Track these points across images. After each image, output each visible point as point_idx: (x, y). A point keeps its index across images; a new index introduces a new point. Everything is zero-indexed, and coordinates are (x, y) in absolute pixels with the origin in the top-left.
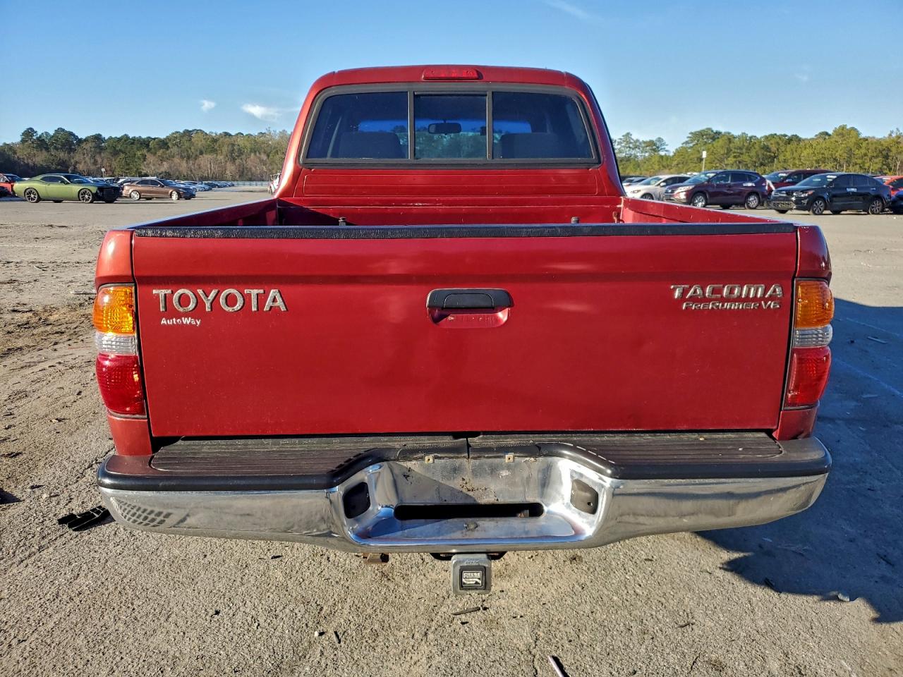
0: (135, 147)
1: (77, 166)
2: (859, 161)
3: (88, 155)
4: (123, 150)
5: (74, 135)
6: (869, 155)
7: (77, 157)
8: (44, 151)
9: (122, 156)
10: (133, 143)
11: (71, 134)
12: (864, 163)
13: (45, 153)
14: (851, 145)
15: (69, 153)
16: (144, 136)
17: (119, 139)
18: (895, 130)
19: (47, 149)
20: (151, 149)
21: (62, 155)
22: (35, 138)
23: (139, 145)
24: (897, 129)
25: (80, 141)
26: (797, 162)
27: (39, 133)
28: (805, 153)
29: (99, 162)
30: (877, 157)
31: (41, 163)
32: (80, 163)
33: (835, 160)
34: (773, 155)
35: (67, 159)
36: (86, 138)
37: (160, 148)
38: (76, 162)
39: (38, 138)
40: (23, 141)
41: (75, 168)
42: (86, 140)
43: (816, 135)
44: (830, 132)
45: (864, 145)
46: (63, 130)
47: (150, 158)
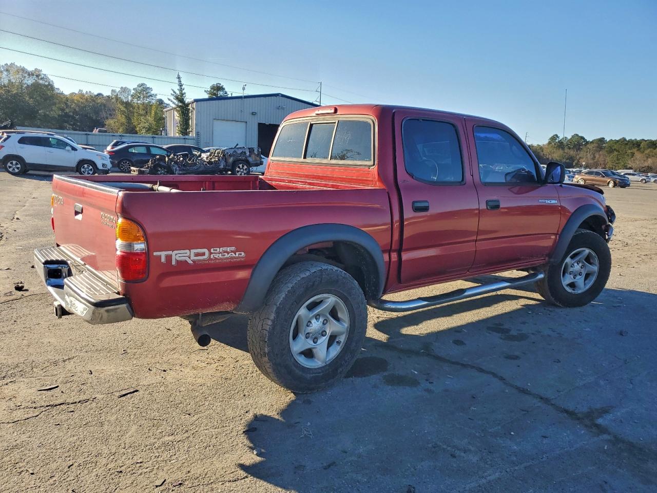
0: (628, 146)
1: (580, 161)
3: (590, 153)
4: (617, 149)
5: (584, 139)
7: (582, 154)
8: (561, 149)
9: (616, 153)
10: (627, 144)
11: (582, 138)
13: (561, 151)
15: (577, 151)
16: (638, 139)
17: (617, 141)
19: (563, 149)
20: (641, 148)
21: (572, 153)
22: (557, 141)
23: (631, 145)
25: (587, 143)
27: (561, 138)
29: (597, 158)
31: (557, 158)
32: (582, 158)
35: (575, 155)
36: (593, 141)
37: (649, 147)
38: (580, 158)
39: (559, 141)
40: (550, 143)
41: (578, 161)
42: (592, 142)
46: (577, 135)
47: (638, 155)
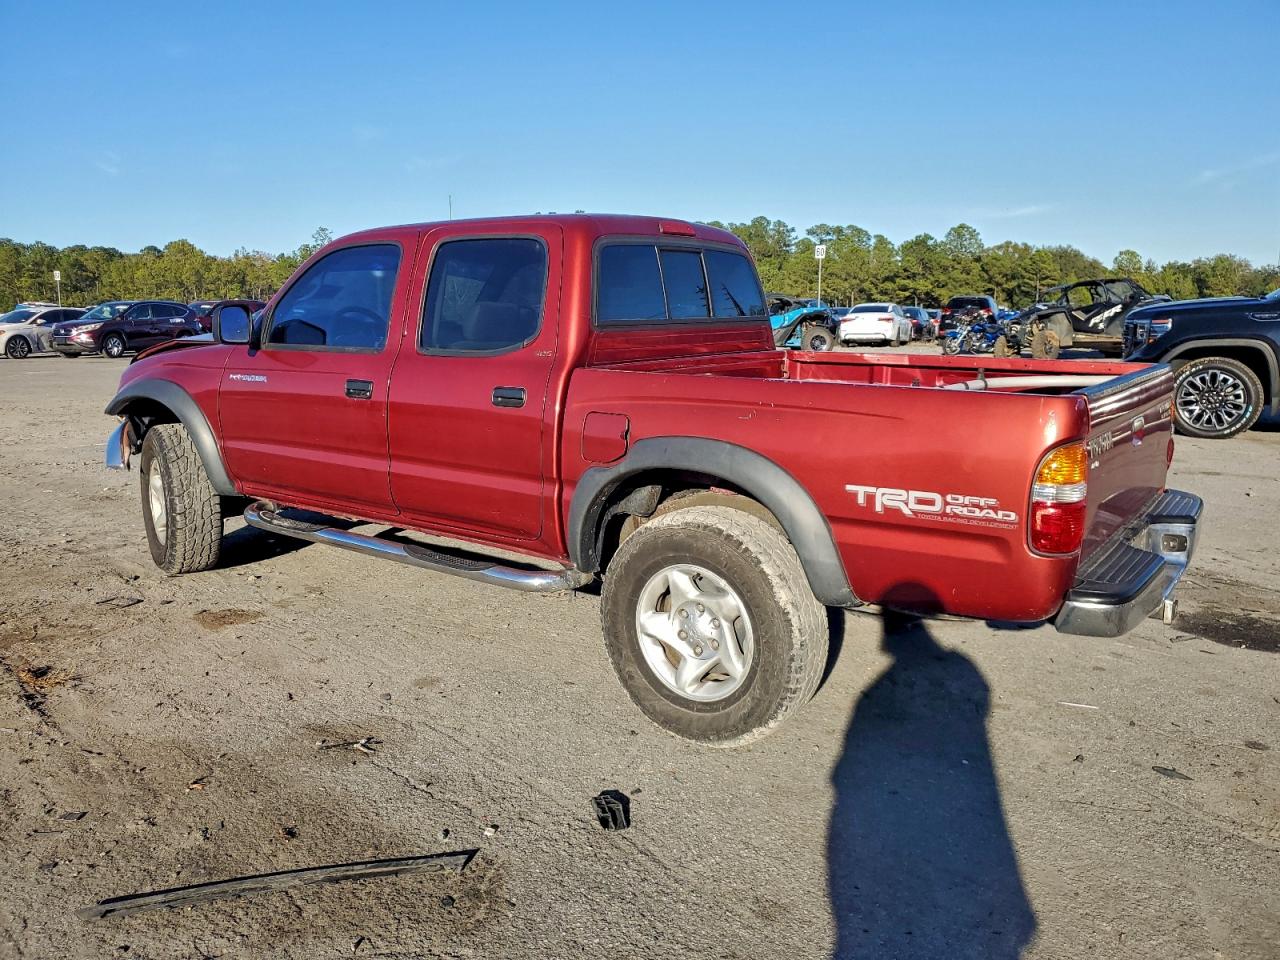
2: (212, 287)
6: (223, 279)
12: (218, 289)
14: (197, 266)
18: (240, 249)
24: (243, 248)
26: (130, 286)
28: (139, 274)
30: (232, 282)
33: (181, 284)
34: (91, 275)
43: (142, 251)
44: (161, 247)
45: (214, 266)
